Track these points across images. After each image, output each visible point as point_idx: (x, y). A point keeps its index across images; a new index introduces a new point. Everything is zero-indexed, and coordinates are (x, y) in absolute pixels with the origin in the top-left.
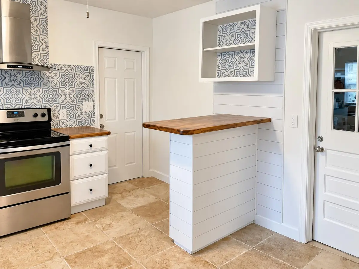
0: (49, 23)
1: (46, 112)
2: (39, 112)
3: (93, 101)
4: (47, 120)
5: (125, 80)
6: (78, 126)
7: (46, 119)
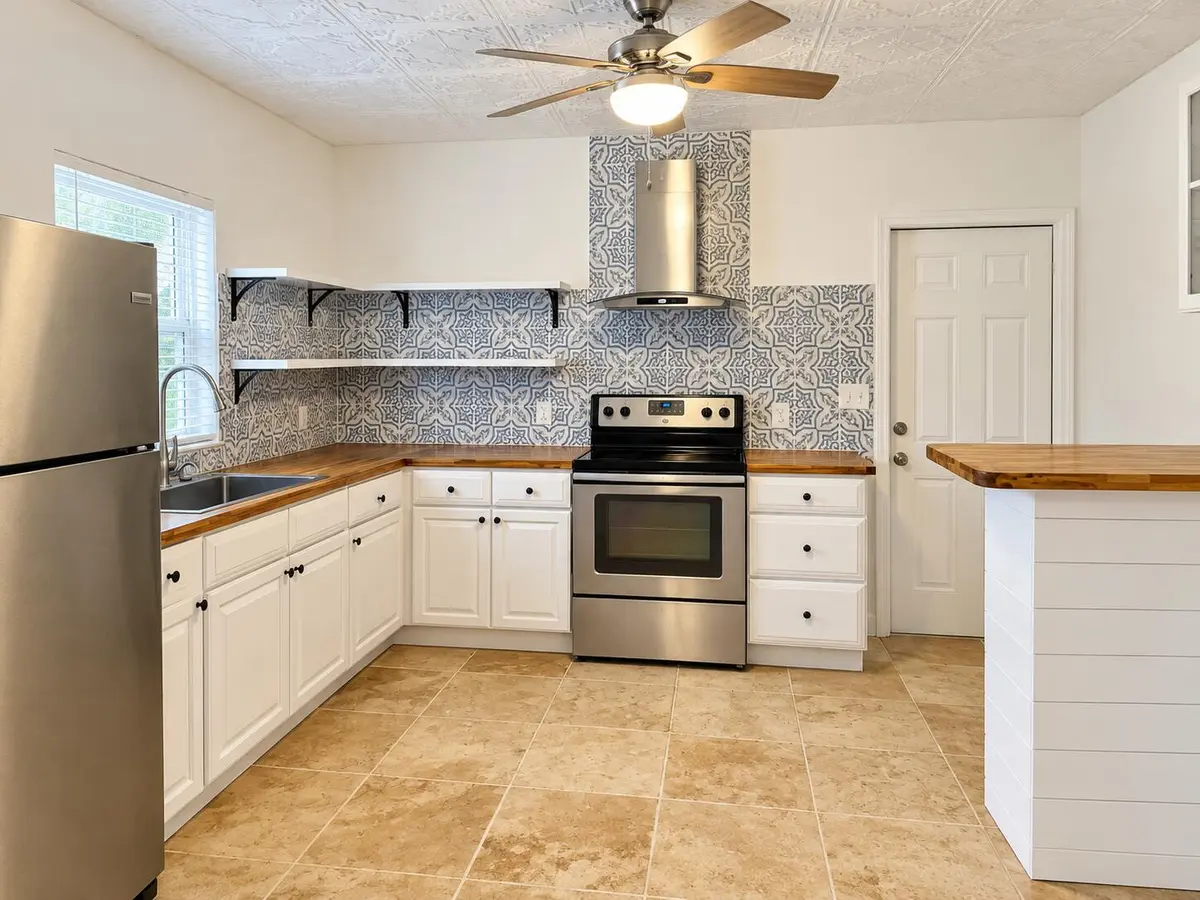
0: (751, 193)
1: (730, 404)
2: (716, 405)
3: (870, 380)
4: (733, 426)
5: (988, 321)
6: (816, 449)
7: (730, 423)
